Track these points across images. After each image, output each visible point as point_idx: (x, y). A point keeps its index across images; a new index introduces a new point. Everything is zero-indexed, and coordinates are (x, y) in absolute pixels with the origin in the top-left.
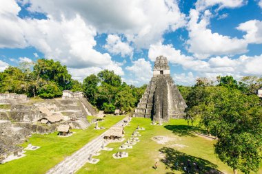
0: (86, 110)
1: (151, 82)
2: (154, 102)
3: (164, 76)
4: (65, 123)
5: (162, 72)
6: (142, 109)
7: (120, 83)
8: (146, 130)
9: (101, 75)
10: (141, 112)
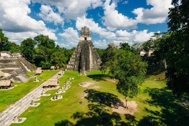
0: (26, 67)
1: (78, 46)
2: (80, 60)
3: (87, 41)
4: (6, 79)
5: (86, 38)
6: (72, 65)
7: (54, 45)
8: (75, 79)
9: (37, 38)
10: (71, 67)
